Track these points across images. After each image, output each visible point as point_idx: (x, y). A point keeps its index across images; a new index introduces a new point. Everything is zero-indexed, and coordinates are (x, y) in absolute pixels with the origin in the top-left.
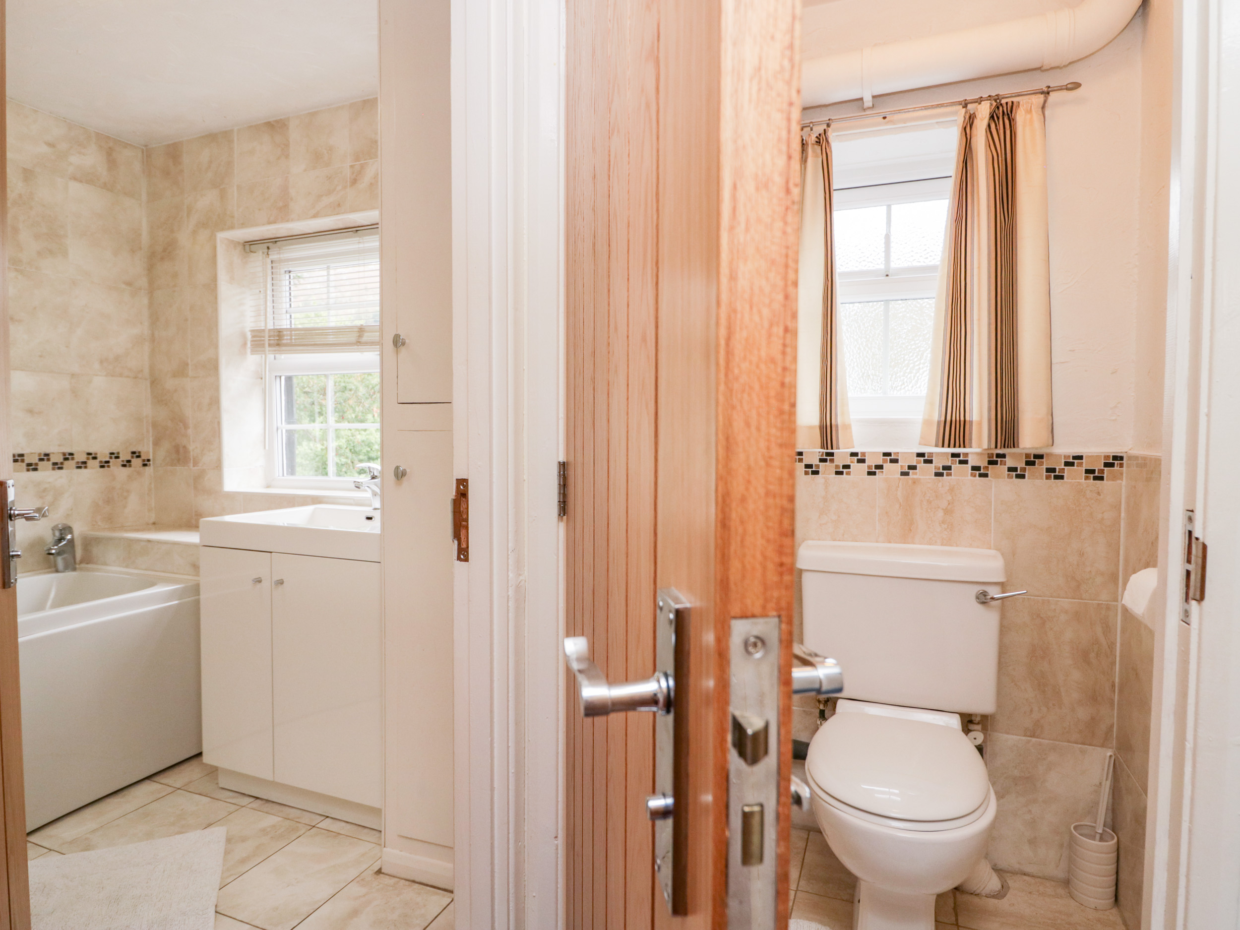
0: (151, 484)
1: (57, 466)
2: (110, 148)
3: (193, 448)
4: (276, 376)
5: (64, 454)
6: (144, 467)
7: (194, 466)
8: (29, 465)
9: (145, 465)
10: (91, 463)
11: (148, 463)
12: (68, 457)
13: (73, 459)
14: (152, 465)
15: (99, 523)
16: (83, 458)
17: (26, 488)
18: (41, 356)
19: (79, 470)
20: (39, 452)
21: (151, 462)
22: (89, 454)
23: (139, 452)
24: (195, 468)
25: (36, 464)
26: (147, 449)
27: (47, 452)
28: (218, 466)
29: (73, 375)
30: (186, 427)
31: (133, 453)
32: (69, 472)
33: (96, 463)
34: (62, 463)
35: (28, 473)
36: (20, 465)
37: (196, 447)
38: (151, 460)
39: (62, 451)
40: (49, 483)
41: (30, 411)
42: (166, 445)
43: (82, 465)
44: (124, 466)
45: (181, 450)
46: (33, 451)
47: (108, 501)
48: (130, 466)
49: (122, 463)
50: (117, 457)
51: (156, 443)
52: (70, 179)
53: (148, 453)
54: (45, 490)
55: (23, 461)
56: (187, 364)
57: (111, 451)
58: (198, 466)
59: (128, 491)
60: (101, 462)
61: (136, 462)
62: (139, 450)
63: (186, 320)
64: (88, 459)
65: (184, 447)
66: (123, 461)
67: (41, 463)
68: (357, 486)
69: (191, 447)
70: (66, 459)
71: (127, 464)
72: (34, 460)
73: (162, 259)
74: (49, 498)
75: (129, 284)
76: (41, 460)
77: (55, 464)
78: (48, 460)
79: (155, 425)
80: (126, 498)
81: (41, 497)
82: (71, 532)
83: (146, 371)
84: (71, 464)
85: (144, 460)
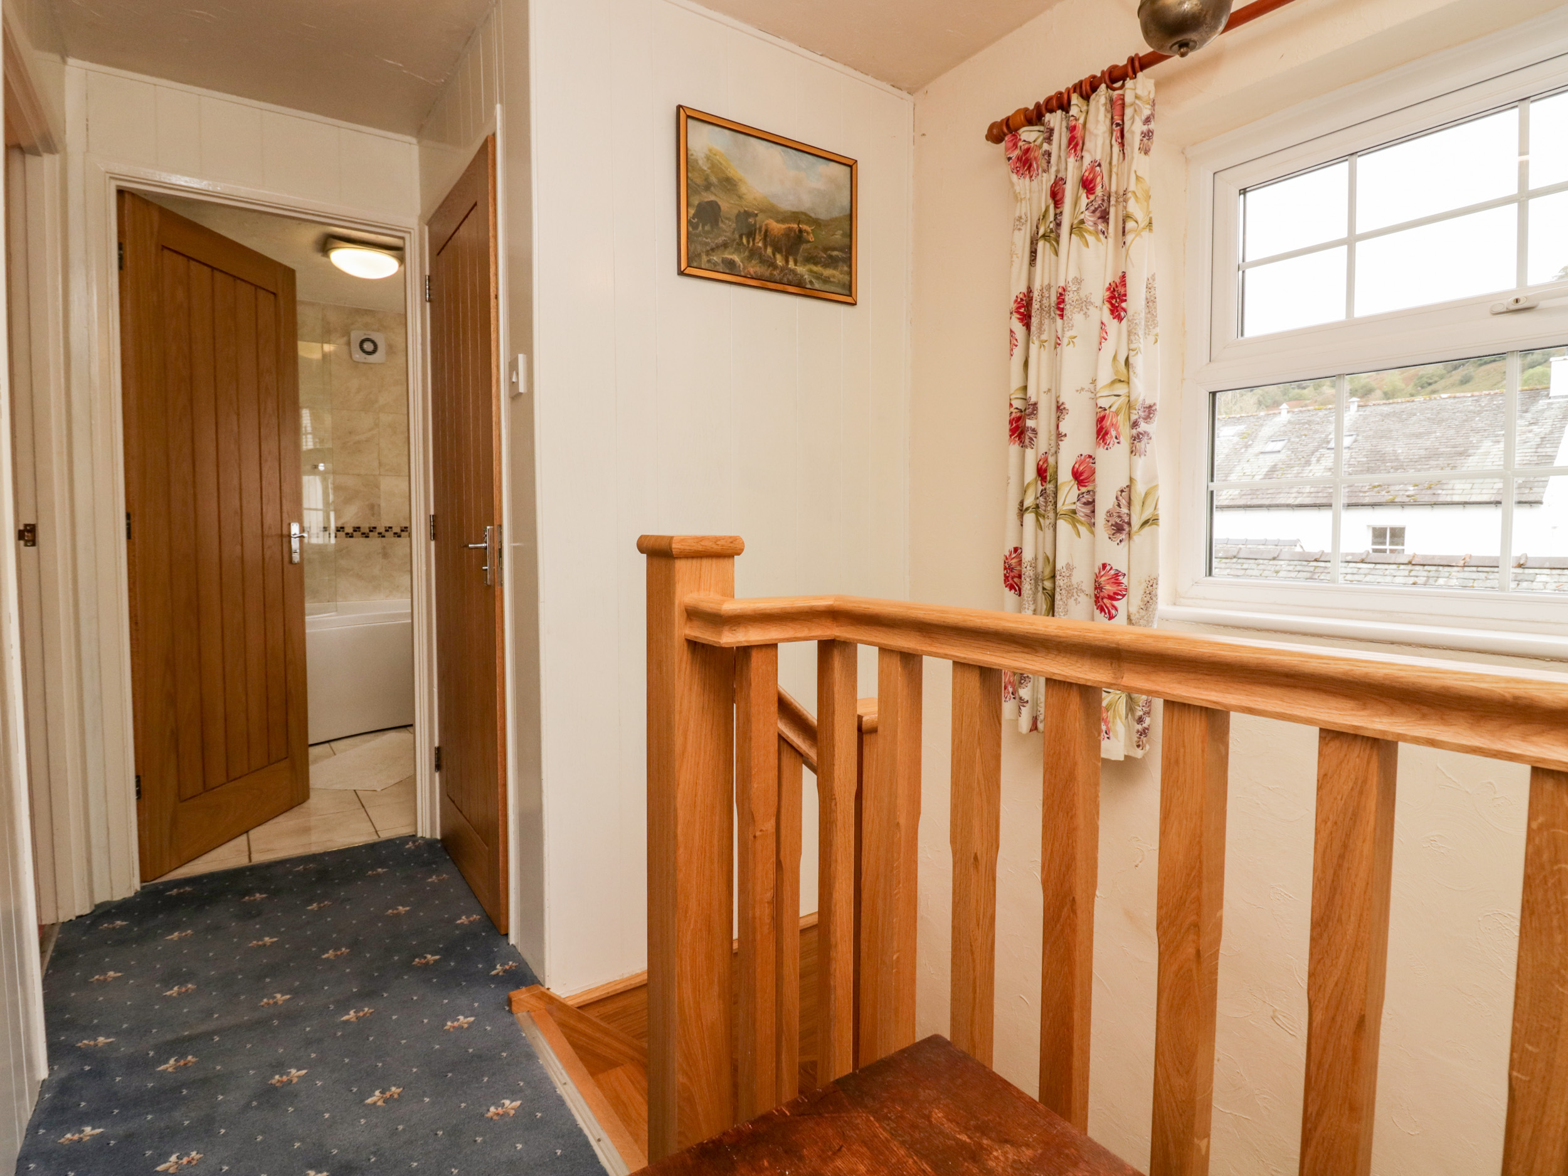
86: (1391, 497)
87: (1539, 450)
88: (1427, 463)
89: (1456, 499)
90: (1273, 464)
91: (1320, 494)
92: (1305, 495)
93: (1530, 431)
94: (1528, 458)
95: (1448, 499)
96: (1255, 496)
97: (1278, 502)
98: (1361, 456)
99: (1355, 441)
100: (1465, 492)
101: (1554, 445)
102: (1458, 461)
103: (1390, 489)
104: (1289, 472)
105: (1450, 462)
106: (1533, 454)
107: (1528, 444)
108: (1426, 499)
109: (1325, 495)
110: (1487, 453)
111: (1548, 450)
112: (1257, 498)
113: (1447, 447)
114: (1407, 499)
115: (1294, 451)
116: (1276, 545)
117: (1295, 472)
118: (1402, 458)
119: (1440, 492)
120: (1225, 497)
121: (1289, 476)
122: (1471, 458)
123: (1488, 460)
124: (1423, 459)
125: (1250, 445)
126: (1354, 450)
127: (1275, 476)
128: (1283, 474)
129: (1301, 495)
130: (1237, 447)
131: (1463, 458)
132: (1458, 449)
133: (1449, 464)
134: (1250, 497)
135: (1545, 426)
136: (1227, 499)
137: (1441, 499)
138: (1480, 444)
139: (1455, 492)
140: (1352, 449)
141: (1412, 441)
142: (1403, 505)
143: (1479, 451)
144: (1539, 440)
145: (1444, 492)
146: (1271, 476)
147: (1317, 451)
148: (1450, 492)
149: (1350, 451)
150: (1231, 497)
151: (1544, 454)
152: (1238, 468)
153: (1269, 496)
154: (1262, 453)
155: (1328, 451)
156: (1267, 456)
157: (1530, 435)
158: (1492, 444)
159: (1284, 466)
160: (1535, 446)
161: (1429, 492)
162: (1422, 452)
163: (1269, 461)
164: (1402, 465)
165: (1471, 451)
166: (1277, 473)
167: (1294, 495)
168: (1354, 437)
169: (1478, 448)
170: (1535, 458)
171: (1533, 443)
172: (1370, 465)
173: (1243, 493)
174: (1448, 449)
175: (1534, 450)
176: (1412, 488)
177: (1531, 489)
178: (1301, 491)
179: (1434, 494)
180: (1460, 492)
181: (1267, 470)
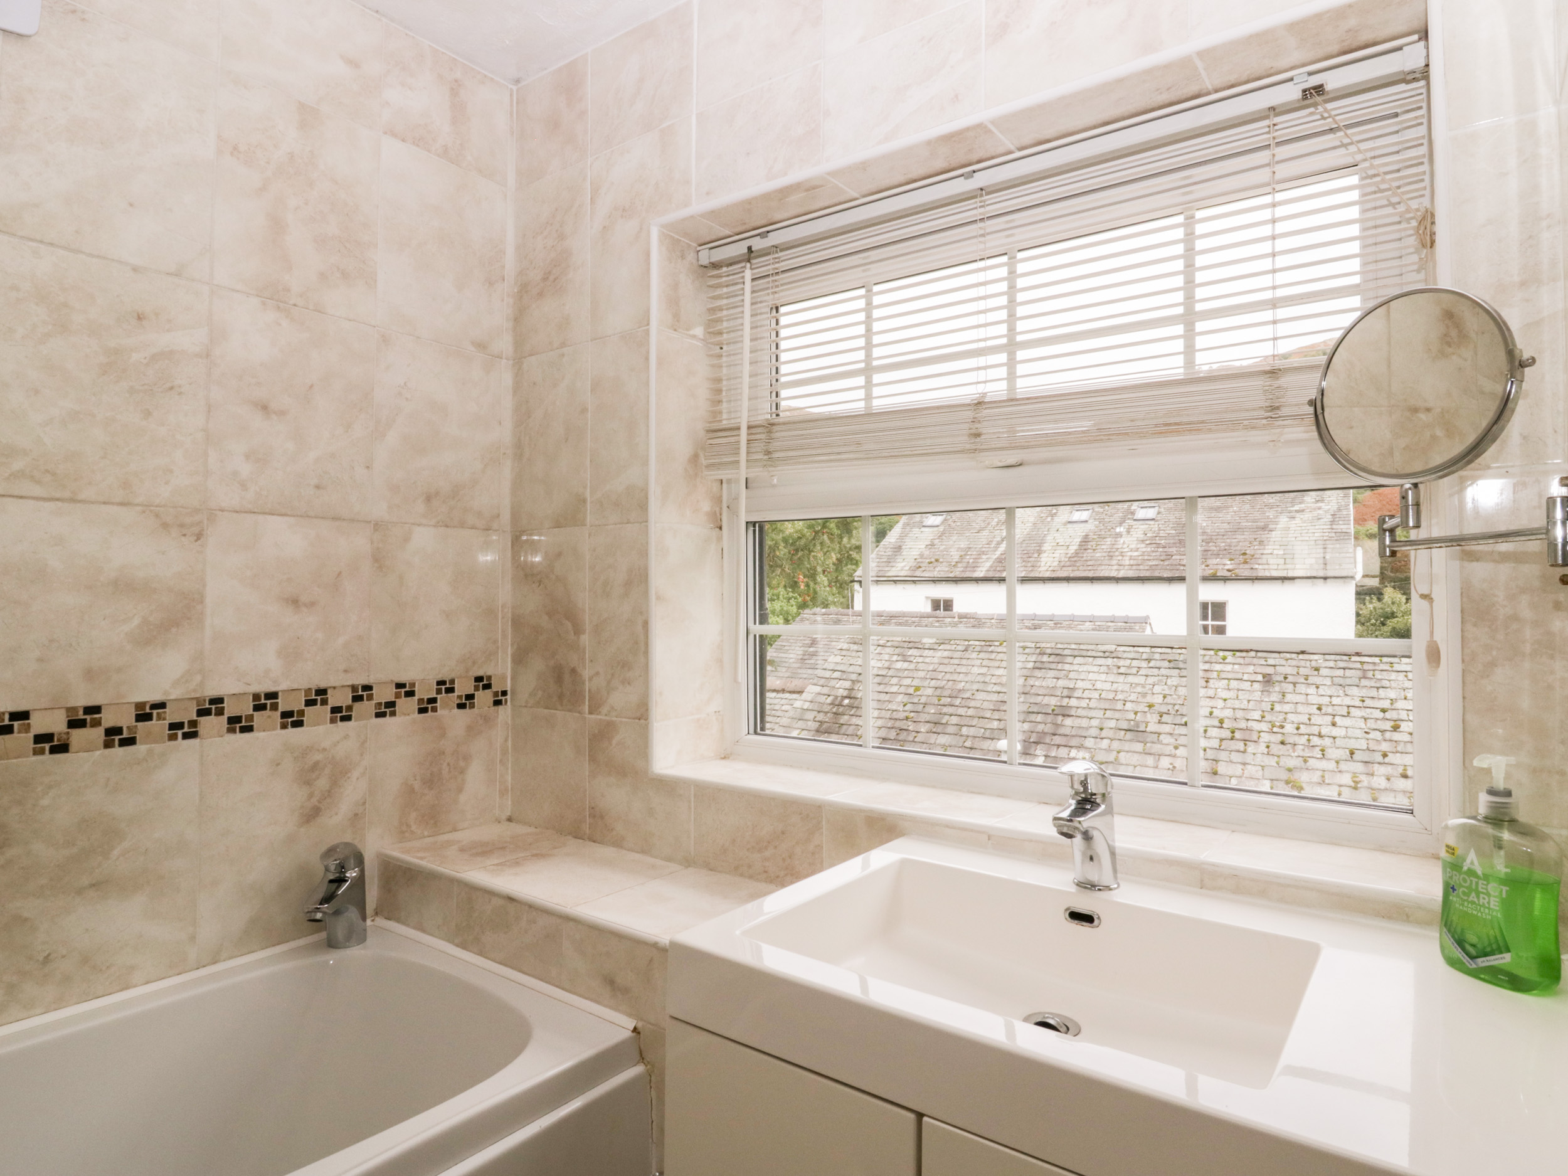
0: (506, 740)
1: (341, 714)
2: (456, 81)
3: (592, 675)
4: (747, 523)
5: (354, 688)
6: (496, 708)
7: (590, 713)
8: (286, 715)
9: (497, 703)
10: (403, 703)
11: (503, 698)
12: (361, 693)
13: (370, 698)
14: (509, 703)
15: (414, 828)
16: (388, 694)
17: (278, 764)
18: (317, 487)
19: (381, 720)
20: (307, 686)
21: (508, 697)
22: (400, 686)
23: (489, 678)
24: (593, 716)
25: (301, 713)
26: (501, 670)
27: (323, 685)
28: (642, 714)
29: (377, 526)
30: (578, 631)
31: (479, 679)
32: (364, 722)
33: (412, 703)
34: (349, 708)
35: (284, 731)
36: (269, 717)
37: (597, 673)
38: (509, 693)
39: (350, 683)
40: (324, 750)
41: (294, 602)
42: (538, 664)
43: (387, 709)
44: (461, 706)
45: (567, 678)
46: (295, 686)
47: (431, 781)
48: (472, 706)
49: (459, 701)
50: (450, 690)
51: (520, 659)
52: (385, 133)
53: (503, 678)
54: (315, 766)
55: (275, 707)
56: (584, 501)
57: (440, 678)
58: (599, 713)
59: (467, 758)
60: (421, 701)
61: (484, 698)
62: (489, 673)
63: (584, 410)
64: (398, 696)
65: (573, 671)
66: (460, 697)
67: (309, 710)
68: (1065, 830)
69: (586, 673)
70: (357, 699)
71: (466, 702)
72: (297, 704)
73: (541, 294)
74: (323, 783)
75: (481, 346)
76: (310, 703)
77: (335, 710)
78: (324, 702)
79: (517, 622)
80: (462, 772)
81: (308, 783)
82: (360, 860)
83: (506, 516)
84: (366, 707)
85: (496, 694)
86: (1212, 571)
87: (1334, 527)
88: (1234, 537)
89: (1275, 574)
90: (1084, 534)
91: (1141, 567)
92: (1126, 567)
93: (1320, 508)
94: (1327, 534)
95: (1267, 574)
96: (1076, 568)
97: (1102, 574)
98: (1168, 528)
99: (1159, 513)
100: (1280, 567)
101: (1346, 522)
102: (1263, 536)
103: (1208, 563)
104: (1102, 543)
105: (1256, 537)
106: (1330, 531)
107: (1322, 520)
108: (1247, 573)
109: (1147, 568)
110: (1287, 529)
111: (1342, 527)
112: (1078, 570)
113: (1247, 522)
114: (1229, 574)
115: (1101, 521)
116: (1126, 623)
117: (1109, 543)
118: (1209, 531)
119: (1257, 566)
120: (1045, 568)
121: (1103, 547)
122: (1273, 532)
123: (1290, 536)
124: (1230, 533)
125: (1055, 514)
126: (1160, 522)
127: (1089, 547)
128: (1097, 545)
129: (1122, 567)
130: (1042, 515)
131: (1266, 532)
132: (1258, 524)
133: (1255, 539)
134: (1070, 568)
135: (1331, 504)
136: (1047, 571)
137: (1261, 574)
138: (1277, 520)
139: (1271, 567)
140: (1157, 521)
141: (1213, 515)
142: (1225, 579)
143: (1278, 526)
144: (1330, 517)
145: (1260, 567)
146: (1085, 547)
147: (1124, 521)
148: (1266, 567)
149: (1157, 523)
150: (1051, 569)
151: (1340, 531)
152: (1049, 538)
153: (1090, 568)
154: (1069, 522)
155: (1135, 522)
156: (1075, 525)
157: (1320, 512)
158: (1288, 519)
159: (1095, 537)
160: (1329, 523)
161: (1247, 566)
162: (1226, 526)
163: (1079, 532)
164: (1211, 539)
165: (1271, 526)
166: (1091, 543)
167: (1115, 567)
168: (1157, 508)
169: (1276, 523)
170: (1333, 535)
171: (1325, 520)
172: (1180, 538)
173: (1062, 564)
174: (1250, 524)
175: (1329, 527)
176: (1229, 562)
177: (1340, 565)
178: (1120, 563)
179: (1252, 568)
180: (1276, 567)
181: (1079, 540)
